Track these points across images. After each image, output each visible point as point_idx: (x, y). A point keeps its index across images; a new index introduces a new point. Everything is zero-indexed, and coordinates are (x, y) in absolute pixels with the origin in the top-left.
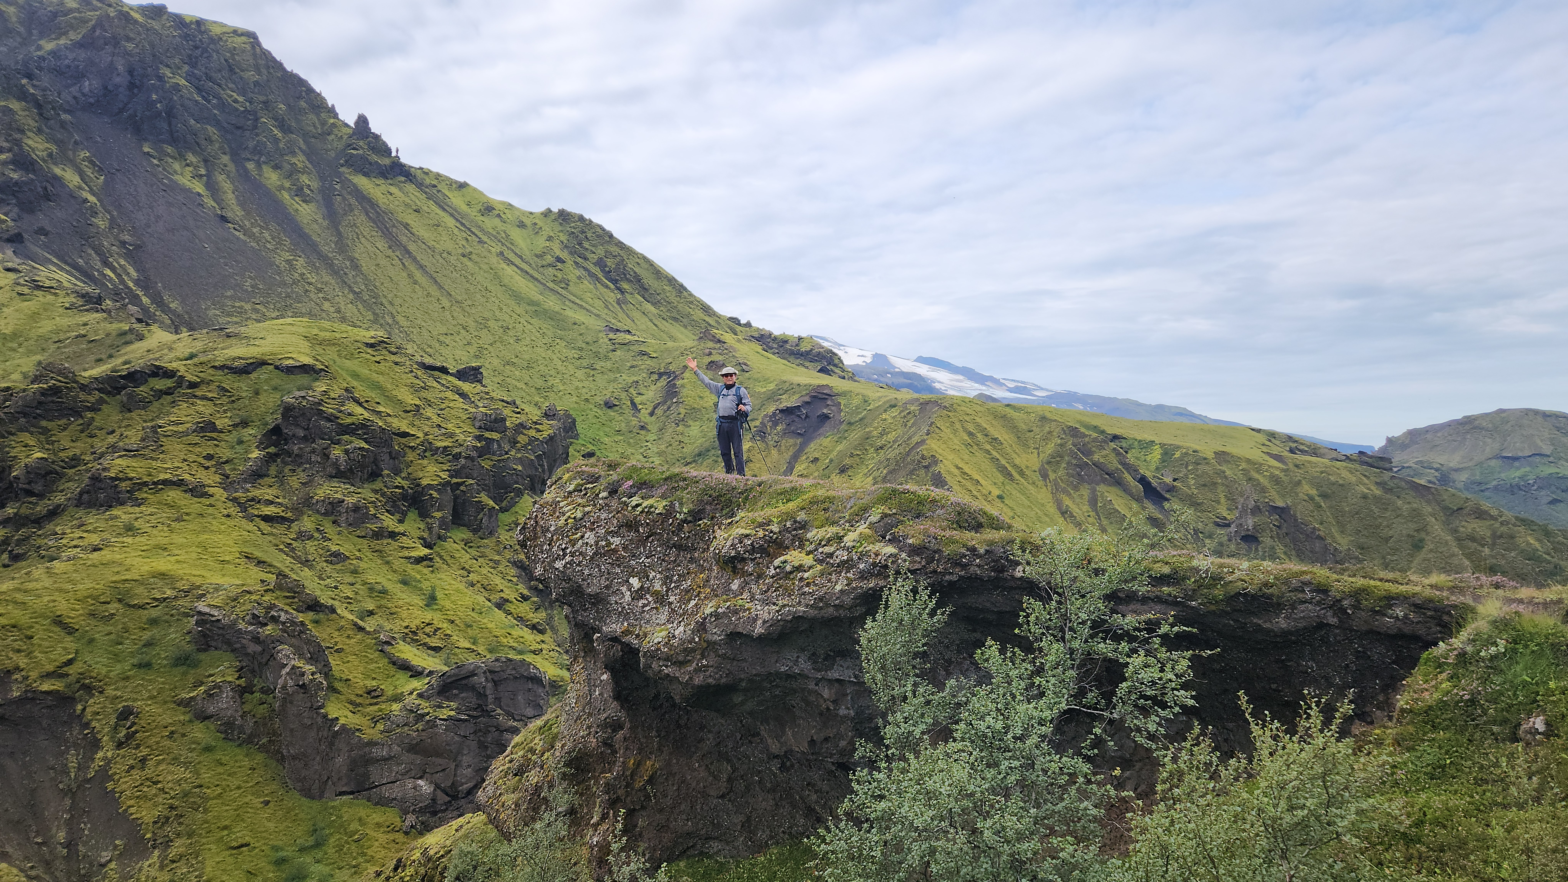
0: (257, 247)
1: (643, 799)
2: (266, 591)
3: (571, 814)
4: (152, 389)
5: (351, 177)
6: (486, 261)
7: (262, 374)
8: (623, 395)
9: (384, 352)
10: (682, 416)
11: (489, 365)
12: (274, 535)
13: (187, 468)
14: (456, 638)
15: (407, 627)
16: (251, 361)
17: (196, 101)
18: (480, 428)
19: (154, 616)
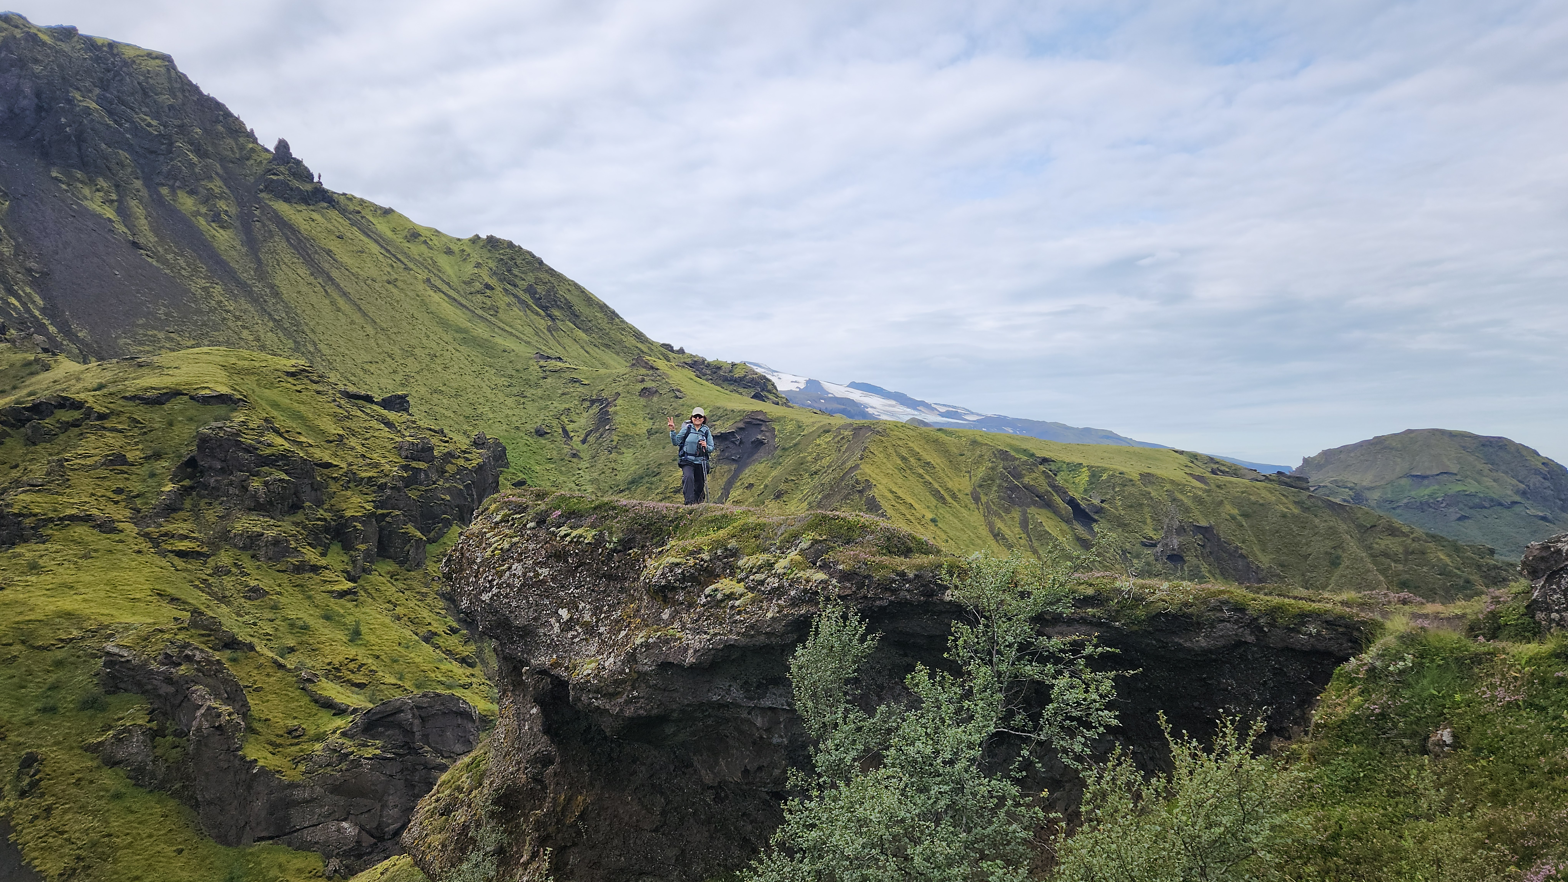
0: (172, 274)
1: (574, 835)
2: (179, 629)
3: (499, 854)
4: (58, 421)
5: (271, 203)
6: (412, 288)
7: (176, 405)
8: (555, 423)
9: (306, 381)
10: (614, 443)
11: (415, 393)
12: (189, 571)
13: (95, 502)
14: (381, 674)
15: (329, 664)
16: (165, 391)
17: (107, 125)
18: (407, 457)
19: (59, 658)
